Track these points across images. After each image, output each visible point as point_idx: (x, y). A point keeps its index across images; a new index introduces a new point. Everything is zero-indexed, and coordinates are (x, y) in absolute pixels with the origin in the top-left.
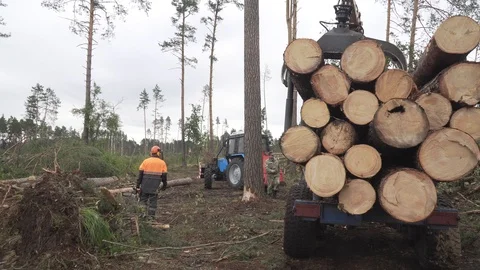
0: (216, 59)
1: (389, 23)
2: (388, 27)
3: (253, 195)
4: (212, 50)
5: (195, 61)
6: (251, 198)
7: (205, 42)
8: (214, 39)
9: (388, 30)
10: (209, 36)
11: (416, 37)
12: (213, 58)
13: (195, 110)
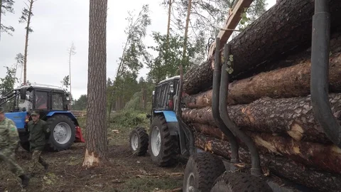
0: (31, 31)
1: (169, 21)
2: (169, 24)
3: (97, 160)
4: (29, 23)
5: (12, 29)
6: (94, 163)
7: (22, 15)
8: (30, 13)
9: (169, 26)
10: (25, 10)
11: (188, 33)
12: (28, 30)
13: (9, 72)
